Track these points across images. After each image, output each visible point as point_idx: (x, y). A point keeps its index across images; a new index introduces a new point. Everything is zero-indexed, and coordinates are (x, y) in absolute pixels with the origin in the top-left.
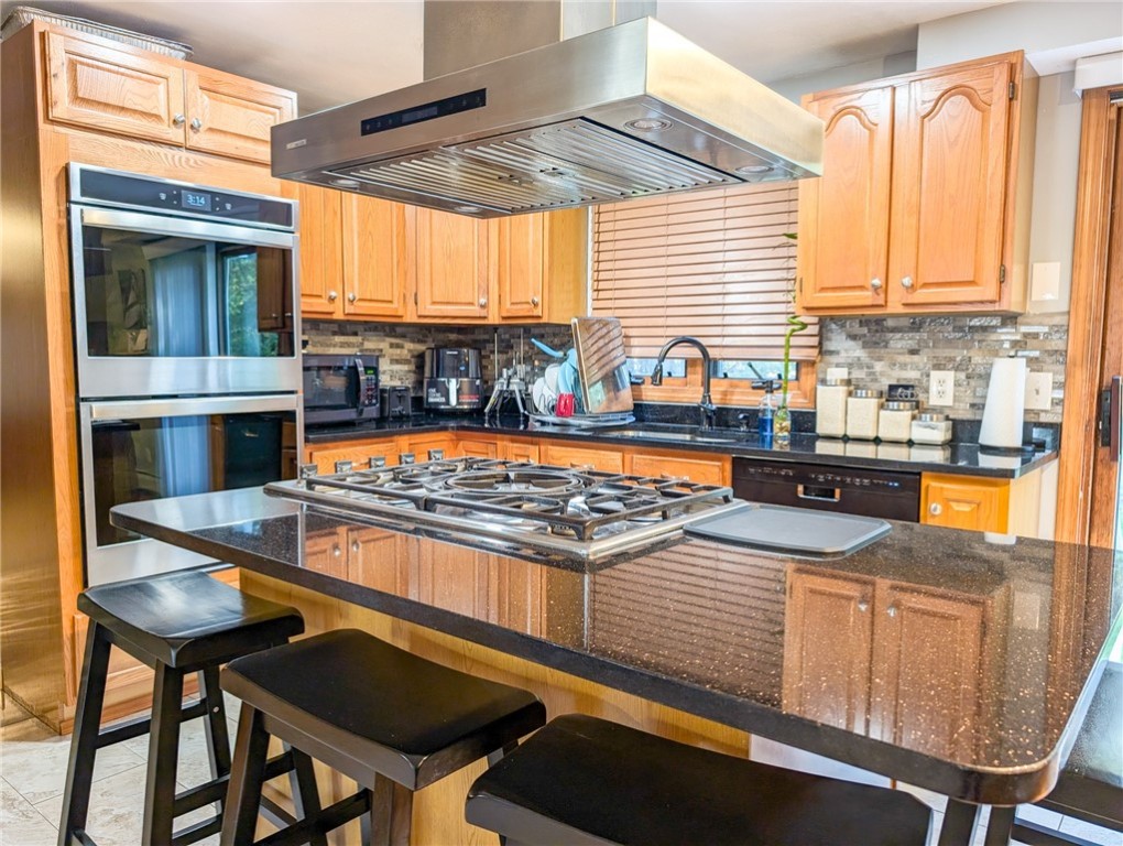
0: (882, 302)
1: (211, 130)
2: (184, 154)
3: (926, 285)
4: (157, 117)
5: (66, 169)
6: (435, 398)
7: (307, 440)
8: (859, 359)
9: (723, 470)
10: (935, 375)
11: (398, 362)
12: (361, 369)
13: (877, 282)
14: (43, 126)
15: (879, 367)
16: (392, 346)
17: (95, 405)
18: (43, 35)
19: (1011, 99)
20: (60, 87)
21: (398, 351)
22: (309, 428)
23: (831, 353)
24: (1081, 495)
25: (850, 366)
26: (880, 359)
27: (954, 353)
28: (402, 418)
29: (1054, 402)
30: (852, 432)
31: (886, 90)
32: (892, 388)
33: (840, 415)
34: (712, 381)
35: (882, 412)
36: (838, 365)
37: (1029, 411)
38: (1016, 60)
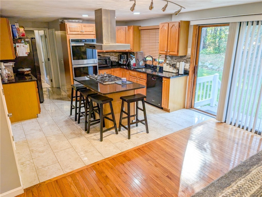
0: (166, 53)
1: (85, 31)
2: (82, 35)
3: (171, 52)
4: (79, 31)
5: (70, 39)
6: (120, 62)
7: (99, 69)
8: (170, 60)
9: (146, 75)
10: (178, 63)
11: (116, 56)
12: (107, 59)
13: (166, 51)
14: (67, 35)
15: (172, 61)
16: (115, 54)
17: (74, 66)
18: (66, 25)
19: (179, 28)
20: (68, 30)
21: (116, 55)
22: (99, 67)
23: (167, 59)
24: (191, 81)
25: (169, 61)
26: (172, 60)
27: (180, 60)
28: (115, 66)
29: (189, 68)
30: (167, 71)
31: (168, 24)
32: (173, 64)
33: (165, 68)
34: (154, 61)
35: (170, 68)
36: (168, 61)
37: (186, 69)
38: (180, 22)
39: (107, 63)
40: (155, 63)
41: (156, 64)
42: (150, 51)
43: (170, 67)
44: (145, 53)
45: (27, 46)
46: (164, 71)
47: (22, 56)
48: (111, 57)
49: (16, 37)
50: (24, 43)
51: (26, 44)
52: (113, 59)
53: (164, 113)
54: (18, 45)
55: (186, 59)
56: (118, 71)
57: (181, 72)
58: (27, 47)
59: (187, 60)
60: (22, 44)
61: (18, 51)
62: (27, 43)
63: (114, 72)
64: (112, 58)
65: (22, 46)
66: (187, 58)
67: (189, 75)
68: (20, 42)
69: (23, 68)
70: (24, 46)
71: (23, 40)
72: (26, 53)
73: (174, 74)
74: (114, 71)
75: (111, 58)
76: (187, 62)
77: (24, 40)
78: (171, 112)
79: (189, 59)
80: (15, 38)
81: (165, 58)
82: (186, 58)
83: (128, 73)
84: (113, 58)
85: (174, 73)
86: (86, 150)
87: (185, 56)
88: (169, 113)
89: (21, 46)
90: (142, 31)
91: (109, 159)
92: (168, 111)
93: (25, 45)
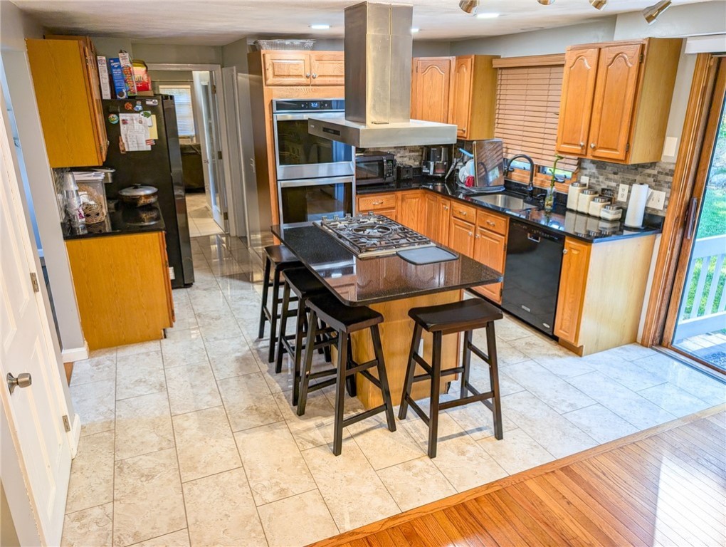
0: (584, 153)
1: (320, 76)
2: (311, 87)
3: (601, 148)
4: (301, 76)
5: (272, 101)
6: (425, 171)
7: (357, 194)
8: (594, 173)
9: (506, 222)
10: (622, 186)
11: (413, 151)
12: (385, 161)
13: (582, 144)
14: (265, 88)
15: (601, 178)
17: (282, 182)
18: (264, 55)
19: (640, 63)
20: (270, 73)
23: (585, 169)
24: (669, 252)
25: (590, 176)
26: (602, 175)
27: (631, 177)
28: (408, 180)
29: (665, 207)
30: (580, 210)
31: (596, 50)
32: (603, 190)
33: (576, 201)
34: (538, 174)
35: (592, 202)
36: (586, 175)
37: (654, 209)
38: (646, 43)
39: (385, 173)
40: (542, 179)
41: (542, 181)
42: (524, 139)
43: (594, 200)
44: (509, 146)
45: (151, 120)
46: (571, 211)
47: (137, 149)
48: (399, 152)
49: (122, 94)
50: (142, 113)
51: (147, 115)
52: (405, 159)
53: (561, 357)
54: (124, 118)
55: (654, 175)
56: (417, 200)
57: (635, 219)
58: (149, 124)
59: (661, 177)
60: (138, 114)
61: (126, 135)
62: (149, 112)
63: (404, 204)
64: (400, 157)
65: (135, 121)
66: (659, 172)
67: (661, 232)
68: (130, 108)
69: (136, 187)
70: (141, 122)
71: (139, 103)
72: (147, 141)
73: (607, 225)
74: (403, 200)
75: (399, 155)
76: (657, 185)
77: (143, 104)
78: (587, 355)
79: (667, 174)
80: (118, 97)
81: (576, 167)
82: (655, 172)
83: (448, 207)
84: (406, 157)
85: (605, 220)
86: (283, 486)
87: (653, 165)
88: (579, 358)
89: (132, 120)
90: (504, 72)
91: (354, 538)
92: (576, 351)
93: (144, 119)
